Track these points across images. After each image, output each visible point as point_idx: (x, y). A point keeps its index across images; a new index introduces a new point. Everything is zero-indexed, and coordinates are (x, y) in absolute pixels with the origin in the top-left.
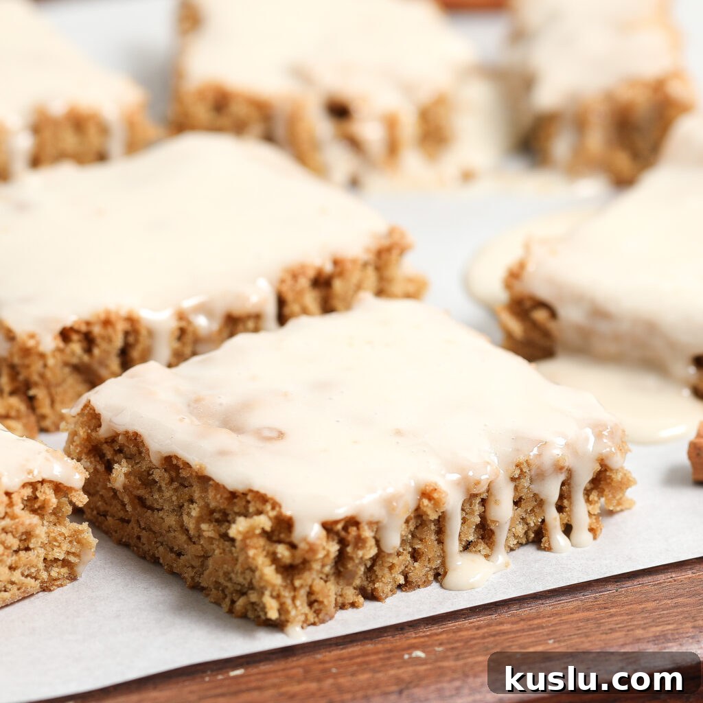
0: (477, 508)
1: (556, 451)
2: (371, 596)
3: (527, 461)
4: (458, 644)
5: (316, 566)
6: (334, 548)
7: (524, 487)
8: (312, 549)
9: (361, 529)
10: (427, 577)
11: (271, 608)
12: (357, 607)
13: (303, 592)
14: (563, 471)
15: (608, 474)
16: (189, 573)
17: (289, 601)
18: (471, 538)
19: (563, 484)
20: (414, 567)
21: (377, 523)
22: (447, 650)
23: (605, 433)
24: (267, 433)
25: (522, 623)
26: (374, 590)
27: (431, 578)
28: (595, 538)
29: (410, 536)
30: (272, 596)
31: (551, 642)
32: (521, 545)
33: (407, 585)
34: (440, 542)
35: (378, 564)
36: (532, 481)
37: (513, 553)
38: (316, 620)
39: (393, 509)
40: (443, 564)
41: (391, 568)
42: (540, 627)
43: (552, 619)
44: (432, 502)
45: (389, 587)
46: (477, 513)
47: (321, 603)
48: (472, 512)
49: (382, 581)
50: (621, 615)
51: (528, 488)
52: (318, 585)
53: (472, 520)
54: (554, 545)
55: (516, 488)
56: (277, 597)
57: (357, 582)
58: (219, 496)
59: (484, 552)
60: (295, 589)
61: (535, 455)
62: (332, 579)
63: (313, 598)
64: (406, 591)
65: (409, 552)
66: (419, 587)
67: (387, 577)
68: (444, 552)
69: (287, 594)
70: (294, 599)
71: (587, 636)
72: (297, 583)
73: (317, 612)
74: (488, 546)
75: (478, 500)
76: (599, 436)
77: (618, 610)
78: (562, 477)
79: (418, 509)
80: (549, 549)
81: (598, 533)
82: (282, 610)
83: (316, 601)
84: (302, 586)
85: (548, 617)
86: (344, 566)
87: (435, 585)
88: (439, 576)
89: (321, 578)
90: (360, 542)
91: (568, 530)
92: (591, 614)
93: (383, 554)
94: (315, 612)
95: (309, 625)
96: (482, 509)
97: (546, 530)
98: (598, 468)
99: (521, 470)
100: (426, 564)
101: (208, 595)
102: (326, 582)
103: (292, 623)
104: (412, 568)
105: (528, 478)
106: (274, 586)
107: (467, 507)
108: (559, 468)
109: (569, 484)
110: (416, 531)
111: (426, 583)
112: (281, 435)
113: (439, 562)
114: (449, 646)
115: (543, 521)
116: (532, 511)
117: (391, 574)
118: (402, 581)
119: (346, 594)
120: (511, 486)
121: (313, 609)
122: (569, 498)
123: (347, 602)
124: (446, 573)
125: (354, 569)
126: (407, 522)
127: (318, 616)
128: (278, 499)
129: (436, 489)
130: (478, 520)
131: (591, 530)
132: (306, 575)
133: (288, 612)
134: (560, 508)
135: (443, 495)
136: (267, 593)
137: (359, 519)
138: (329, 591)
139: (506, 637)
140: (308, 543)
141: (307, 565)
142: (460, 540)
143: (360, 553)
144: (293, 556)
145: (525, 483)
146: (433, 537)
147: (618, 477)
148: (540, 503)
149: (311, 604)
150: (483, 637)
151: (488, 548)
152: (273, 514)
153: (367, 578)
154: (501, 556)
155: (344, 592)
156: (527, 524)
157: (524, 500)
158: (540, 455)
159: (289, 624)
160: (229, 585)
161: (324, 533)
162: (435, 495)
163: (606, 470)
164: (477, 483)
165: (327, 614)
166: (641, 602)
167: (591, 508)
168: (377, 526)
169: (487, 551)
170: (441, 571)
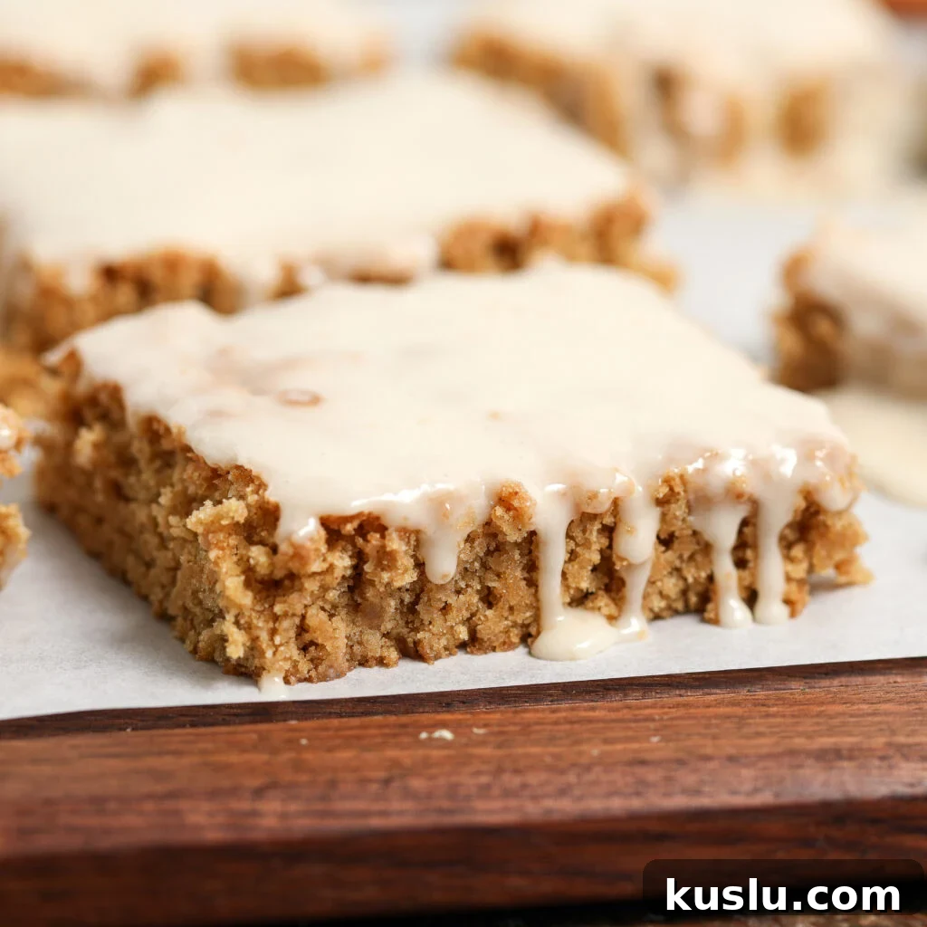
0: (597, 541)
1: (733, 467)
2: (412, 652)
3: (682, 477)
4: (512, 728)
5: (311, 586)
6: (342, 562)
7: (676, 517)
8: (299, 554)
9: (387, 537)
10: (509, 637)
11: (235, 642)
12: (387, 666)
13: (288, 626)
14: (742, 500)
15: (821, 517)
16: (156, 595)
17: (264, 636)
18: (585, 585)
19: (745, 523)
20: (485, 616)
21: (417, 532)
22: (492, 734)
23: (819, 454)
24: (294, 397)
25: (625, 711)
26: (416, 643)
27: (516, 640)
28: (793, 614)
29: (477, 565)
30: (237, 623)
31: (655, 739)
32: (676, 613)
33: (474, 643)
34: (532, 583)
35: (421, 601)
36: (690, 509)
37: (660, 623)
38: (313, 673)
39: (446, 515)
40: (537, 618)
41: (446, 609)
42: (650, 719)
43: (674, 710)
44: (511, 513)
45: (443, 642)
46: (596, 547)
47: (322, 647)
48: (587, 544)
49: (430, 630)
50: (784, 716)
51: (684, 520)
52: (316, 617)
53: (587, 556)
54: (724, 616)
55: (664, 517)
56: (248, 628)
57: (388, 626)
58: (196, 474)
59: (606, 611)
60: (276, 618)
61: (698, 471)
62: (343, 612)
63: (307, 637)
64: (472, 653)
65: (478, 592)
66: (494, 649)
67: (439, 625)
68: (538, 600)
69: (261, 624)
70: (273, 632)
71: (715, 737)
72: (278, 609)
73: (315, 662)
74: (616, 604)
75: (597, 526)
76: (807, 456)
77: (781, 709)
78: (741, 512)
79: (488, 523)
80: (715, 622)
81: (799, 606)
82: (254, 648)
83: (312, 643)
84: (286, 615)
85: (670, 708)
86: (362, 595)
87: (521, 650)
88: (528, 637)
89: (323, 609)
90: (386, 559)
91: (751, 598)
92: (738, 711)
93: (429, 586)
94: (312, 660)
95: (300, 680)
96: (605, 542)
97: (715, 592)
98: (803, 504)
99: (671, 489)
100: (506, 614)
101: (173, 628)
102: (331, 616)
103: (269, 672)
104: (482, 618)
105: (682, 503)
106: (240, 607)
107: (577, 533)
108: (735, 495)
109: (755, 525)
110: (489, 559)
111: (507, 646)
112: (315, 400)
113: (528, 614)
114: (496, 729)
115: (711, 578)
116: (691, 558)
117: (446, 621)
118: (463, 634)
119: (368, 640)
120: (657, 512)
121: (308, 657)
122: (755, 547)
123: (370, 654)
124: (539, 633)
125: (376, 601)
126: (470, 539)
127: (316, 668)
128: (265, 478)
129: (516, 493)
130: (596, 558)
131: (788, 602)
132: (294, 597)
133: (263, 653)
134: (741, 563)
135: (528, 504)
136: (230, 618)
137: (385, 522)
138: (337, 633)
139: (590, 726)
140: (293, 545)
141: (297, 583)
142: (566, 587)
143: (386, 576)
144: (272, 564)
145: (678, 510)
146: (519, 573)
147: (838, 525)
148: (706, 548)
149: (304, 649)
150: (556, 723)
151: (613, 606)
152: (252, 499)
153: (407, 623)
154: (635, 622)
155: (365, 638)
156: (685, 579)
157: (677, 538)
158: (704, 471)
159: (264, 673)
160: (197, 610)
161: (323, 533)
162: (516, 503)
163: (817, 512)
164: (593, 496)
165: (331, 667)
166: (822, 703)
167: (790, 568)
168: (417, 539)
169: (612, 610)
170: (533, 630)
